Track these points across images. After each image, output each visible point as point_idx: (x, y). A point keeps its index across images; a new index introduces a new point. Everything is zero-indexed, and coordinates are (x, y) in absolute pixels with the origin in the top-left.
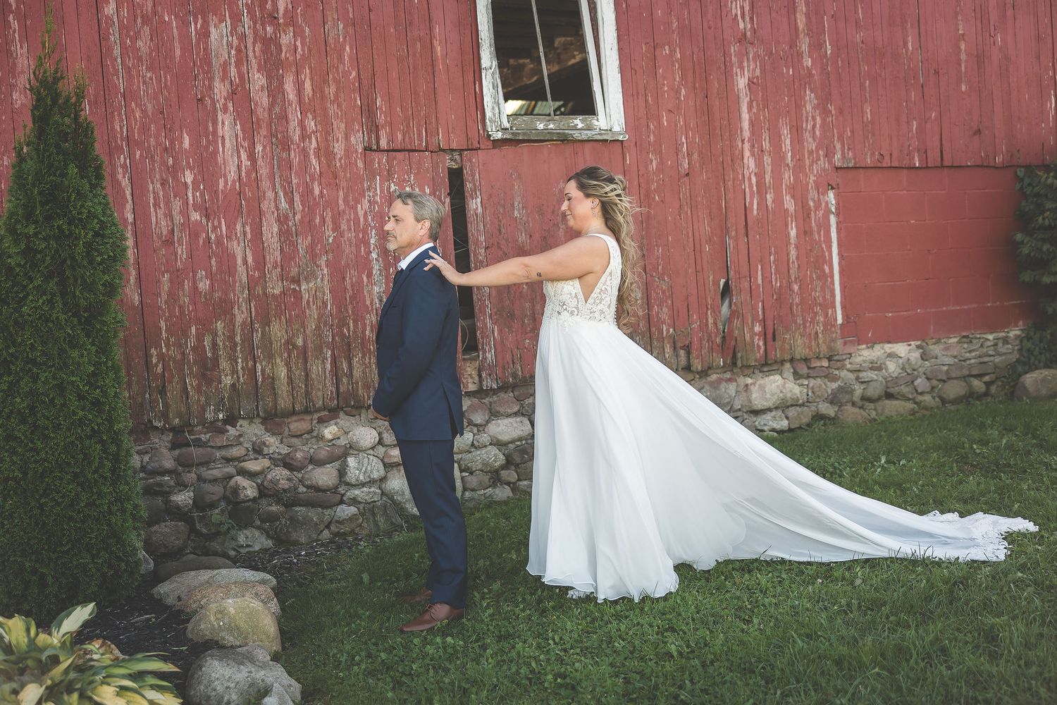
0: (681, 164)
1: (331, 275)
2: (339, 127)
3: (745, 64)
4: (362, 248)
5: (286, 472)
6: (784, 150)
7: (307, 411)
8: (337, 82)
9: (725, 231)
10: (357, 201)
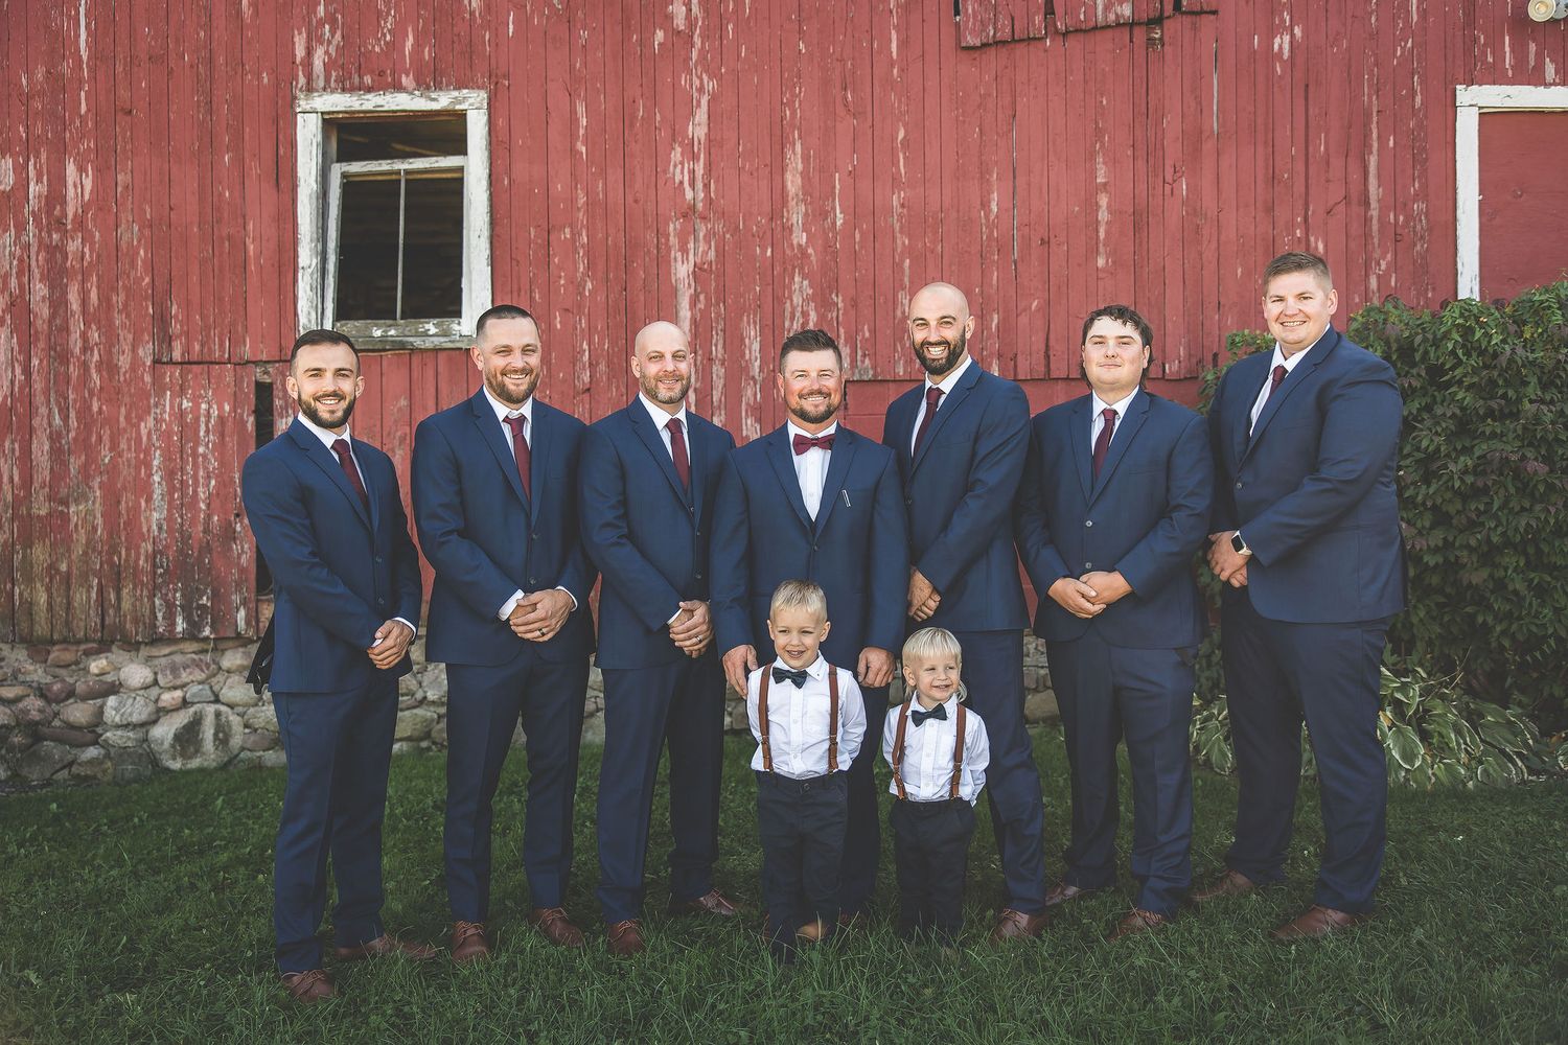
0: (579, 377)
1: (104, 497)
2: (126, 337)
3: (691, 246)
4: (143, 470)
5: (39, 703)
6: (747, 357)
7: (65, 641)
8: (127, 289)
10: (141, 419)
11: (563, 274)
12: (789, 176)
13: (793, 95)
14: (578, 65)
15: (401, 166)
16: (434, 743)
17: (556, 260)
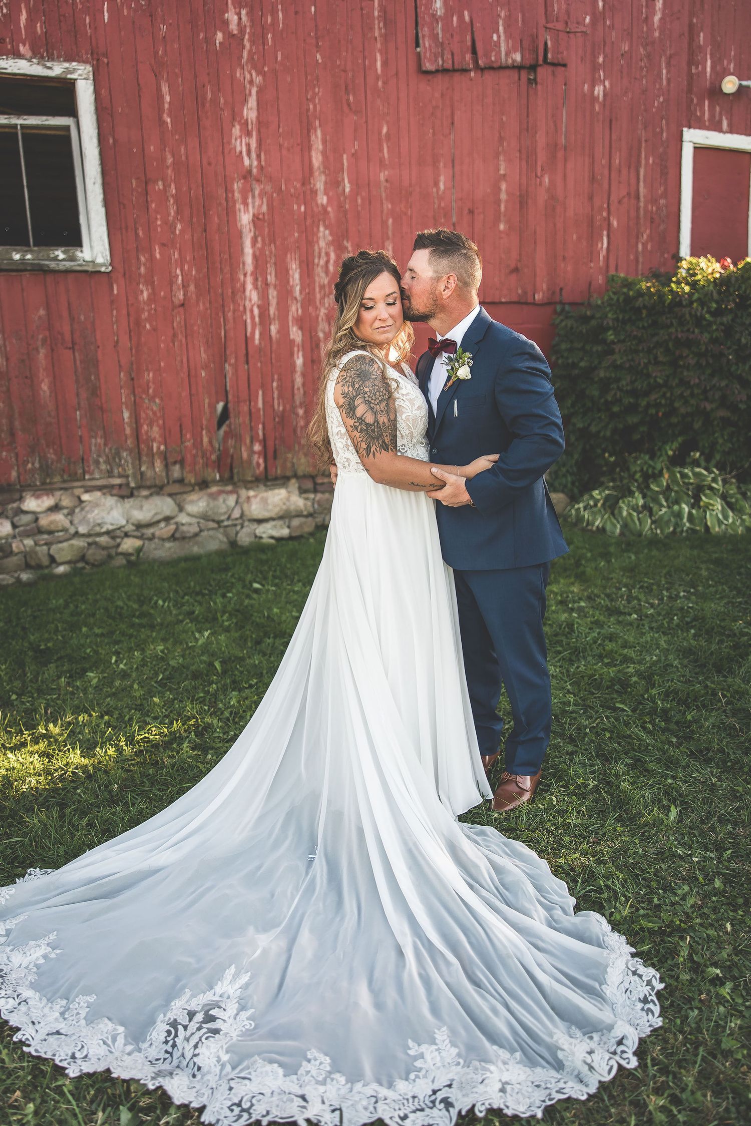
0: (175, 295)
3: (250, 200)
6: (291, 283)
9: (224, 358)
11: (159, 217)
12: (313, 154)
13: (315, 94)
14: (160, 52)
15: (19, 121)
16: (87, 563)
17: (153, 206)
